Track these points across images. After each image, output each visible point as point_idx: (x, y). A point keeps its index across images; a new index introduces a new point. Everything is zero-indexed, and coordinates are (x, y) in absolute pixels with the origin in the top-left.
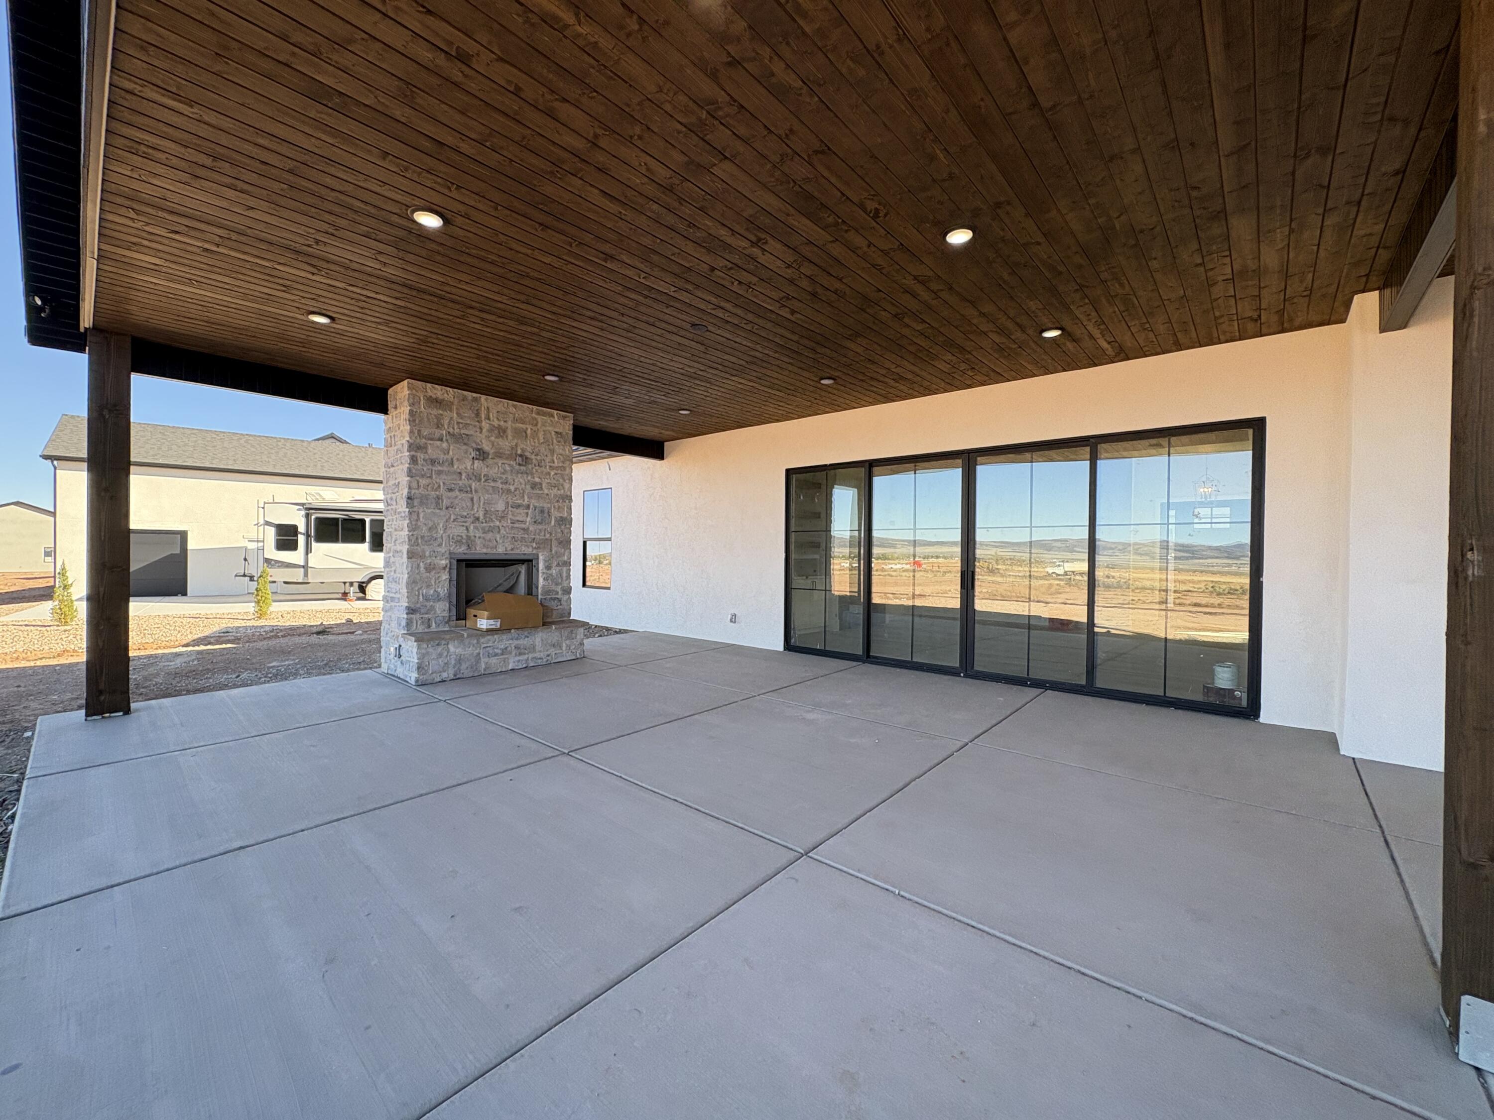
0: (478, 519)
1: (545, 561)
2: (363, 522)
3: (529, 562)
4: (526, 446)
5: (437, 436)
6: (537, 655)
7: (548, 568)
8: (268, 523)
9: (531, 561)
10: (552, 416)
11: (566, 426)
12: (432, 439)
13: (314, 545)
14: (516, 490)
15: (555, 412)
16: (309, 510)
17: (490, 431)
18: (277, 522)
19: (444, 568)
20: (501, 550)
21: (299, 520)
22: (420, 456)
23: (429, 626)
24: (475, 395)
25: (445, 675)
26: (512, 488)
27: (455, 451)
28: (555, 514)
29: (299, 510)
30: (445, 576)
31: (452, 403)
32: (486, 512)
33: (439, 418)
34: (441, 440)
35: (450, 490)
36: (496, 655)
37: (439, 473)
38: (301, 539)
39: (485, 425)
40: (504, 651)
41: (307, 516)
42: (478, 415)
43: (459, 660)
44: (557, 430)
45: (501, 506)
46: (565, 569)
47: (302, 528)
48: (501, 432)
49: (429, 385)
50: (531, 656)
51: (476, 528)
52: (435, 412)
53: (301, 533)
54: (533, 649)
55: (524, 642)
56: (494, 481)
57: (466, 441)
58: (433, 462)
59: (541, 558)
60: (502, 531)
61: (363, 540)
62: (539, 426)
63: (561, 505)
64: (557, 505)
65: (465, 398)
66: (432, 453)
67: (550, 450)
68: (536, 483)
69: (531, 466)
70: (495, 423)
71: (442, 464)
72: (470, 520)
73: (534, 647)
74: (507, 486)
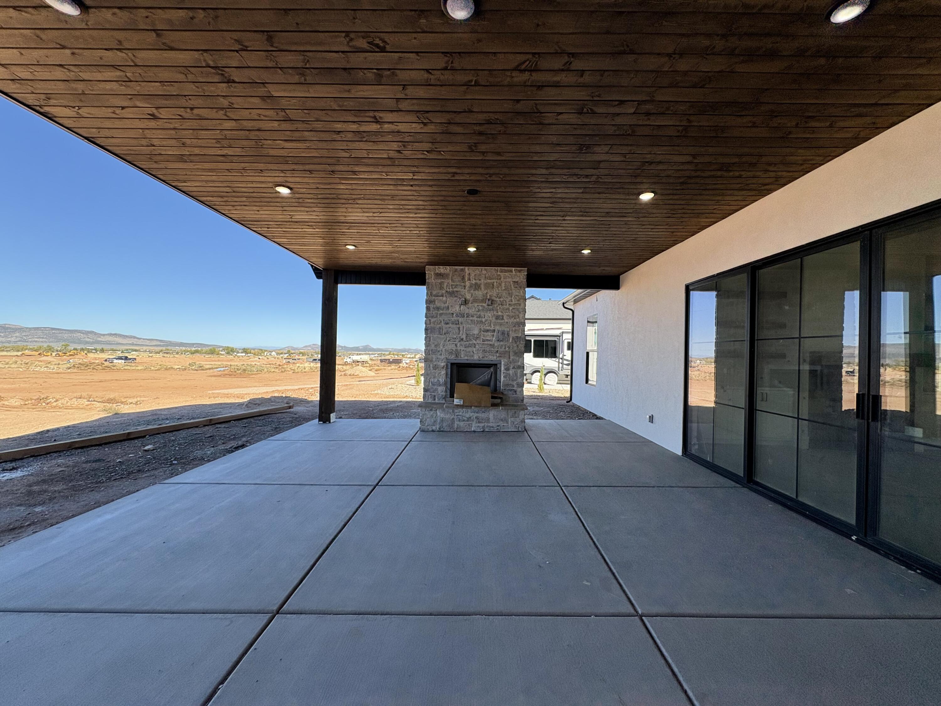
0: (462, 339)
1: (505, 365)
4: (493, 293)
5: (440, 294)
6: (491, 425)
7: (507, 369)
9: (496, 365)
10: (511, 271)
11: (522, 276)
12: (437, 296)
15: (513, 269)
19: (443, 368)
20: (476, 357)
22: (432, 306)
23: (435, 400)
25: (434, 428)
27: (450, 301)
28: (512, 335)
30: (443, 372)
31: (449, 274)
32: (467, 335)
33: (441, 284)
34: (443, 296)
35: (447, 324)
36: (464, 421)
37: (441, 314)
39: (468, 284)
42: (463, 278)
43: (442, 421)
44: (514, 280)
46: (519, 371)
48: (477, 287)
49: (437, 267)
50: (486, 424)
52: (439, 281)
55: (481, 415)
56: (472, 316)
57: (456, 295)
58: (438, 308)
59: (503, 363)
60: (477, 346)
62: (502, 279)
63: (517, 328)
64: (514, 328)
65: (456, 270)
66: (438, 304)
67: (509, 294)
68: (499, 316)
69: (496, 306)
70: (474, 282)
71: (443, 310)
72: (457, 340)
73: (489, 419)
74: (481, 319)
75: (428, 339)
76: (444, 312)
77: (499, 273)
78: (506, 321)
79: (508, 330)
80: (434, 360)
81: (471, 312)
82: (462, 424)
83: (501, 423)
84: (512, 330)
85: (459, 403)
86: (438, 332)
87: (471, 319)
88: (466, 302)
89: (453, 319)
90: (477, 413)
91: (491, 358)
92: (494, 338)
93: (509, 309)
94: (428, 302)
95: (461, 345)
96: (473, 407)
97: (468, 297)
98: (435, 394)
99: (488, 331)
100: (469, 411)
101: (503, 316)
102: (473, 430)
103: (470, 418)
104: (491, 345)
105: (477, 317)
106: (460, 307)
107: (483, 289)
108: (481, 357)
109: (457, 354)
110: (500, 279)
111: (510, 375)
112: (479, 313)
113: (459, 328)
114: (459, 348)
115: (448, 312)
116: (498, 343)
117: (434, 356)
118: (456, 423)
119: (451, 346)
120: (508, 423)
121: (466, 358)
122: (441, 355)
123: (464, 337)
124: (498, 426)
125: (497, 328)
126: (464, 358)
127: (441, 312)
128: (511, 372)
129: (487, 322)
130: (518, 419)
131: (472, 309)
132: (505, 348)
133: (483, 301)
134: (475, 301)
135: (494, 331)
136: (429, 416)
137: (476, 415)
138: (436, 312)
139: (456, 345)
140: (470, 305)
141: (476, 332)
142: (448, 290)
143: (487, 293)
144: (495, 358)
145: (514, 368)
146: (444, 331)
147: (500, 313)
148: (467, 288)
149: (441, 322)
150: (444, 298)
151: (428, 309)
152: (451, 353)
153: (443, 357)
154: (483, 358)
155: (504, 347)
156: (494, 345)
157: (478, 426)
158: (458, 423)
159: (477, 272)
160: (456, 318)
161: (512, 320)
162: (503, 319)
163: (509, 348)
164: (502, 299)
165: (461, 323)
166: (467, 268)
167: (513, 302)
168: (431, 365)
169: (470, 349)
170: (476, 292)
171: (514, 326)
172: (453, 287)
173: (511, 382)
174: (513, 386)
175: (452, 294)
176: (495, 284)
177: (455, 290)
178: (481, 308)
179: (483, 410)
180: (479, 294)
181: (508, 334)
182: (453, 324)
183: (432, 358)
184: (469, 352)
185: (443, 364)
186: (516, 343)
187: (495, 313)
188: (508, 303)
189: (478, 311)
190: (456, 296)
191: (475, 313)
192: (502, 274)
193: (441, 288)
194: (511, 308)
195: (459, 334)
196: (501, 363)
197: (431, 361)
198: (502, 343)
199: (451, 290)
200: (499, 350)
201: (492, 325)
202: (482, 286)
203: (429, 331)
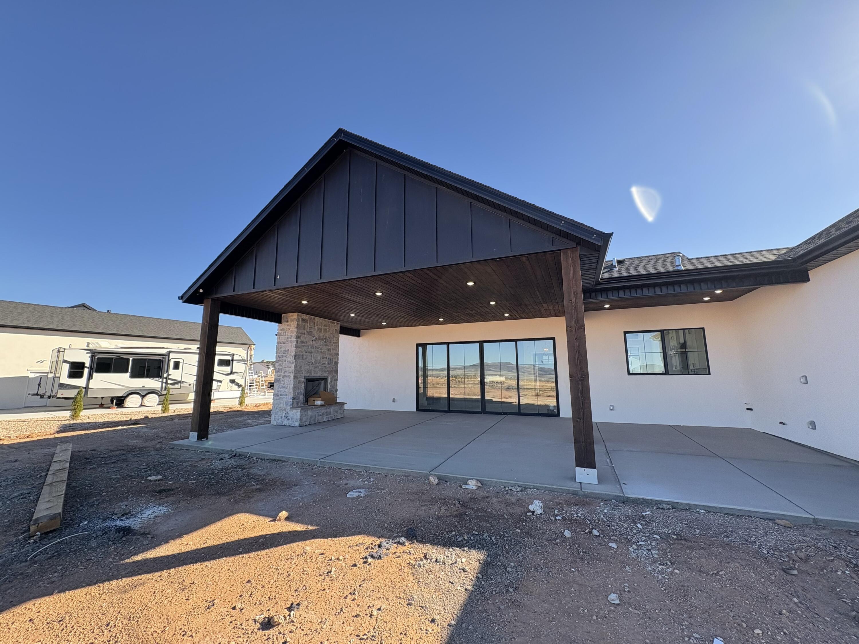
0: (313, 363)
1: (331, 379)
2: (128, 360)
3: (325, 379)
4: (327, 335)
5: (303, 333)
6: (332, 416)
7: (331, 382)
8: (65, 361)
9: (326, 379)
10: (334, 323)
11: (337, 326)
12: (302, 334)
13: (95, 374)
14: (324, 351)
15: (335, 322)
16: (93, 353)
17: (318, 330)
18: (71, 361)
19: (303, 382)
20: (318, 375)
21: (86, 358)
22: (299, 340)
23: (298, 405)
24: (314, 317)
25: (307, 423)
26: (322, 351)
27: (308, 337)
28: (334, 360)
29: (87, 353)
30: (303, 385)
31: (308, 320)
32: (315, 360)
33: (304, 326)
34: (304, 334)
35: (306, 352)
36: (320, 415)
37: (304, 346)
38: (86, 371)
39: (316, 328)
40: (323, 414)
41: (92, 357)
42: (314, 324)
43: (311, 417)
44: (336, 328)
45: (319, 358)
46: (336, 382)
47: (87, 365)
48: (320, 330)
49: (302, 314)
50: (330, 416)
51: (312, 366)
52: (304, 324)
53: (87, 367)
54: (330, 413)
55: (328, 410)
56: (318, 348)
57: (311, 334)
58: (302, 342)
59: (329, 378)
60: (319, 368)
61: (127, 371)
65: (311, 318)
66: (302, 339)
67: (333, 336)
68: (329, 349)
69: (328, 343)
70: (319, 327)
71: (304, 343)
72: (311, 364)
75: (296, 363)
77: (329, 323)
78: (332, 352)
80: (298, 377)
82: (320, 418)
86: (301, 358)
87: (317, 350)
88: (315, 339)
89: (309, 350)
92: (326, 363)
93: (333, 346)
94: (297, 337)
96: (325, 406)
97: (316, 336)
98: (298, 400)
99: (324, 358)
100: (323, 408)
102: (325, 420)
106: (313, 342)
109: (310, 372)
110: (330, 327)
111: (332, 385)
112: (321, 347)
113: (312, 356)
114: (311, 369)
115: (307, 345)
117: (299, 374)
119: (307, 368)
121: (314, 375)
124: (334, 416)
125: (328, 356)
131: (318, 344)
133: (323, 339)
134: (319, 339)
138: (301, 344)
140: (317, 341)
142: (307, 330)
143: (324, 335)
144: (327, 374)
146: (305, 357)
148: (316, 330)
149: (303, 351)
150: (305, 336)
151: (297, 342)
152: (307, 372)
153: (303, 375)
154: (321, 374)
156: (326, 367)
159: (321, 321)
163: (332, 368)
164: (330, 339)
165: (313, 353)
168: (297, 381)
169: (316, 369)
170: (320, 334)
173: (332, 389)
174: (333, 392)
176: (328, 329)
177: (310, 331)
178: (322, 344)
179: (329, 407)
182: (309, 353)
185: (303, 380)
187: (327, 347)
188: (332, 342)
193: (304, 329)
195: (311, 359)
198: (329, 365)
200: (328, 369)
201: (326, 354)
202: (322, 330)
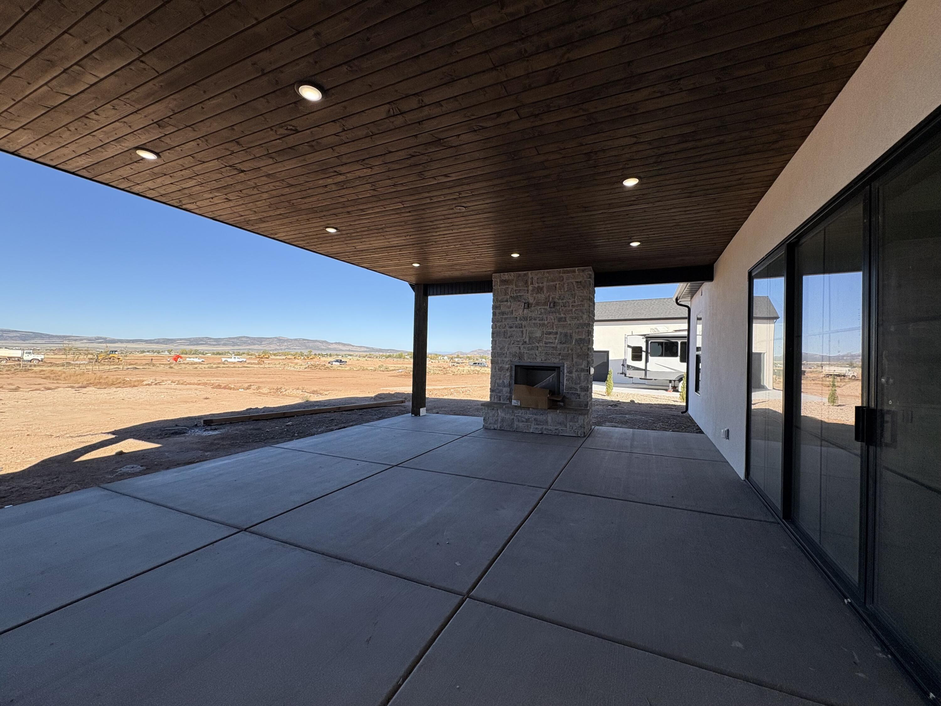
0: (525, 342)
1: (567, 368)
2: (677, 343)
3: (557, 369)
4: (555, 295)
5: (505, 299)
7: (570, 372)
8: (629, 346)
9: (559, 367)
10: (574, 272)
11: (587, 274)
12: (503, 302)
13: (650, 358)
15: (577, 269)
16: (648, 338)
17: (533, 290)
18: (632, 346)
19: (507, 370)
20: (539, 360)
21: (642, 344)
22: (497, 311)
23: (500, 400)
24: (525, 272)
25: (496, 426)
26: (546, 322)
27: (514, 306)
28: (576, 337)
29: (643, 338)
30: (508, 374)
31: (513, 280)
32: (530, 338)
33: (506, 290)
34: (507, 301)
35: (511, 327)
37: (506, 319)
38: (644, 354)
39: (530, 288)
40: (527, 420)
41: (647, 342)
42: (526, 282)
43: (503, 420)
47: (644, 349)
48: (539, 290)
49: (502, 274)
50: (544, 427)
52: (504, 287)
55: (540, 417)
56: (535, 319)
57: (519, 299)
58: (503, 313)
60: (539, 349)
61: (677, 356)
62: (565, 280)
63: (580, 330)
64: (577, 330)
65: (520, 275)
66: (503, 309)
67: (572, 295)
68: (562, 318)
69: (558, 308)
70: (536, 285)
71: (507, 314)
72: (521, 343)
73: (547, 422)
74: (543, 322)
75: (494, 342)
76: (509, 316)
77: (561, 274)
78: (569, 322)
79: (571, 331)
80: (499, 362)
81: (533, 315)
82: (521, 424)
83: (560, 427)
84: (575, 332)
85: (516, 404)
86: (503, 336)
87: (534, 322)
88: (528, 305)
89: (516, 322)
90: (536, 415)
91: (554, 361)
92: (557, 341)
93: (572, 310)
94: (495, 307)
95: (524, 348)
96: (531, 409)
97: (531, 301)
98: (500, 395)
99: (550, 333)
100: (528, 412)
101: (565, 318)
102: (531, 431)
103: (529, 419)
104: (553, 347)
105: (539, 320)
106: (524, 311)
107: (545, 292)
108: (543, 359)
109: (521, 357)
110: (563, 280)
111: (572, 378)
112: (541, 316)
113: (522, 332)
114: (522, 351)
115: (512, 316)
116: (561, 345)
117: (499, 359)
118: (516, 423)
119: (514, 349)
120: (567, 428)
121: (529, 360)
122: (506, 357)
123: (527, 340)
124: (556, 429)
125: (560, 330)
126: (527, 361)
127: (506, 316)
128: (574, 375)
129: (549, 325)
130: (577, 424)
131: (535, 313)
132: (568, 351)
133: (545, 304)
134: (537, 304)
135: (556, 333)
136: (491, 415)
137: (535, 417)
138: (501, 316)
139: (520, 348)
140: (533, 308)
141: (538, 334)
142: (512, 295)
143: (549, 296)
144: (558, 360)
145: (577, 371)
146: (509, 334)
147: (562, 315)
148: (530, 291)
149: (506, 326)
150: (509, 303)
151: (494, 314)
152: (514, 356)
153: (507, 359)
154: (545, 360)
155: (566, 350)
156: (557, 347)
157: (537, 428)
158: (517, 423)
159: (540, 275)
160: (519, 322)
161: (576, 321)
162: (565, 321)
163: (572, 350)
164: (564, 301)
165: (525, 327)
166: (530, 272)
167: (576, 304)
168: (497, 368)
169: (531, 352)
170: (539, 295)
171: (578, 328)
172: (517, 291)
173: (574, 386)
174: (576, 390)
175: (516, 299)
176: (558, 286)
177: (518, 294)
178: (543, 311)
179: (541, 412)
180: (541, 297)
181: (571, 336)
182: (516, 327)
183: (498, 359)
184: (532, 355)
185: (507, 366)
186: (580, 346)
187: (557, 314)
188: (571, 305)
189: (540, 314)
190: (519, 301)
191: (538, 316)
192: (565, 276)
193: (506, 294)
194: (574, 310)
195: (522, 337)
196: (564, 366)
197: (497, 363)
198: (565, 345)
199: (515, 294)
200: (562, 352)
201: (555, 327)
202: (545, 289)
203: (495, 335)
